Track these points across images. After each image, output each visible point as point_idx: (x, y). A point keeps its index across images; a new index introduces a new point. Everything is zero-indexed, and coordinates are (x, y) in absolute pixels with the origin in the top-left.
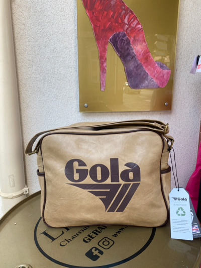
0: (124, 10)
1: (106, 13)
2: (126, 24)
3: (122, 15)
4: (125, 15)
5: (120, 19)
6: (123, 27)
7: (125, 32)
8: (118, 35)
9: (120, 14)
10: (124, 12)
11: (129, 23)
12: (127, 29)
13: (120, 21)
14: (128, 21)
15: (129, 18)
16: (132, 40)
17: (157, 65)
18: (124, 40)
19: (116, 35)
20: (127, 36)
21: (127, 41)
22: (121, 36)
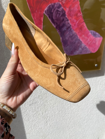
16: (67, 10)
17: (90, 34)
18: (59, 11)
19: (51, 6)
20: (62, 7)
21: (62, 12)
22: (56, 7)
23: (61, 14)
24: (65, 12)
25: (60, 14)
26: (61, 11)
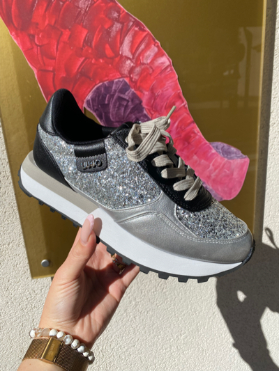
0: (117, 20)
1: (67, 33)
2: (128, 58)
3: (113, 34)
4: (123, 33)
5: (107, 46)
6: (118, 68)
7: (127, 80)
8: (108, 89)
9: (109, 33)
10: (117, 26)
11: (133, 54)
12: (132, 70)
13: (109, 52)
14: (131, 49)
15: (132, 42)
16: (145, 97)
17: (214, 151)
18: (125, 99)
19: (103, 90)
20: (133, 90)
21: (132, 101)
22: (115, 91)
23: (131, 105)
24: (141, 102)
25: (126, 107)
26: (130, 100)
